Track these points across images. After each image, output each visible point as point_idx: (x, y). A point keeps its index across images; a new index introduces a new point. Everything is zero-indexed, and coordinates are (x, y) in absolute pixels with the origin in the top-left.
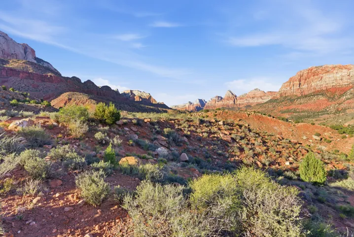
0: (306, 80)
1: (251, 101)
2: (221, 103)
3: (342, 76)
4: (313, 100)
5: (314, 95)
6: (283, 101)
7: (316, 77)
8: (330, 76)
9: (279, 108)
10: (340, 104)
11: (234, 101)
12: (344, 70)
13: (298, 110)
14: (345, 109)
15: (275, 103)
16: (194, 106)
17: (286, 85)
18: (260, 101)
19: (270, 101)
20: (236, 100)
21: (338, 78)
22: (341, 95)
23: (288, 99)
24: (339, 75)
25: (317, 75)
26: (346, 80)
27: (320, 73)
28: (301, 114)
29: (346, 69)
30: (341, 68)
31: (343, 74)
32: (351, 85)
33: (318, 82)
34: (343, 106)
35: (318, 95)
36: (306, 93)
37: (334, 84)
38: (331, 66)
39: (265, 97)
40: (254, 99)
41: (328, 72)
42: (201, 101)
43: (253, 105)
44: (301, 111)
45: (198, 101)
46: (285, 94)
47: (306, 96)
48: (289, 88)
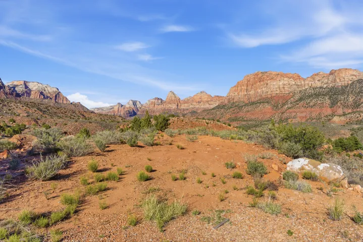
0: (252, 85)
1: (197, 106)
2: (161, 107)
3: (284, 85)
4: (259, 108)
5: (260, 103)
6: (231, 108)
7: (262, 83)
8: (274, 83)
9: (227, 115)
10: (283, 113)
11: (178, 105)
12: (285, 79)
13: (245, 119)
14: (287, 119)
15: (222, 110)
16: (126, 109)
17: (234, 89)
18: (207, 106)
19: (218, 107)
20: (179, 104)
21: (281, 86)
22: (284, 104)
23: (236, 106)
24: (281, 83)
25: (263, 81)
26: (287, 89)
27: (266, 80)
28: (249, 123)
29: (287, 77)
30: (283, 75)
31: (286, 82)
32: (291, 94)
33: (264, 89)
34: (285, 115)
35: (263, 102)
36: (253, 100)
37: (278, 92)
38: (274, 73)
39: (212, 102)
40: (200, 104)
41: (272, 78)
42: (134, 103)
43: (199, 111)
44: (248, 119)
45: (131, 103)
46: (233, 99)
47: (253, 103)
48: (236, 94)
